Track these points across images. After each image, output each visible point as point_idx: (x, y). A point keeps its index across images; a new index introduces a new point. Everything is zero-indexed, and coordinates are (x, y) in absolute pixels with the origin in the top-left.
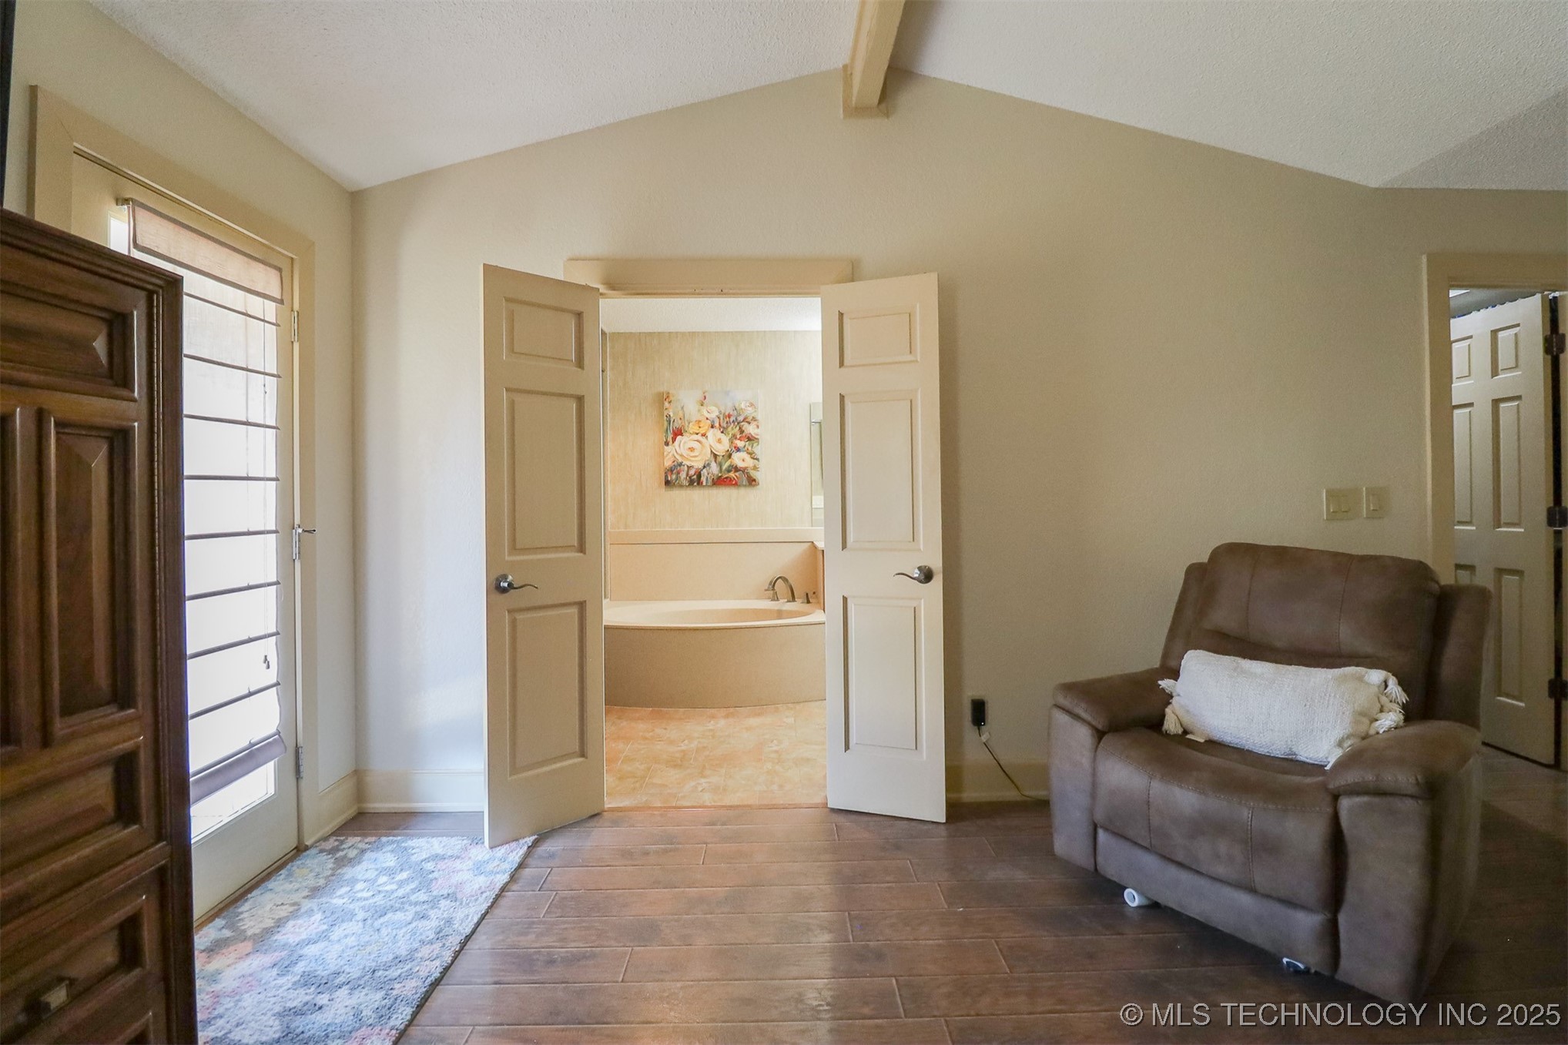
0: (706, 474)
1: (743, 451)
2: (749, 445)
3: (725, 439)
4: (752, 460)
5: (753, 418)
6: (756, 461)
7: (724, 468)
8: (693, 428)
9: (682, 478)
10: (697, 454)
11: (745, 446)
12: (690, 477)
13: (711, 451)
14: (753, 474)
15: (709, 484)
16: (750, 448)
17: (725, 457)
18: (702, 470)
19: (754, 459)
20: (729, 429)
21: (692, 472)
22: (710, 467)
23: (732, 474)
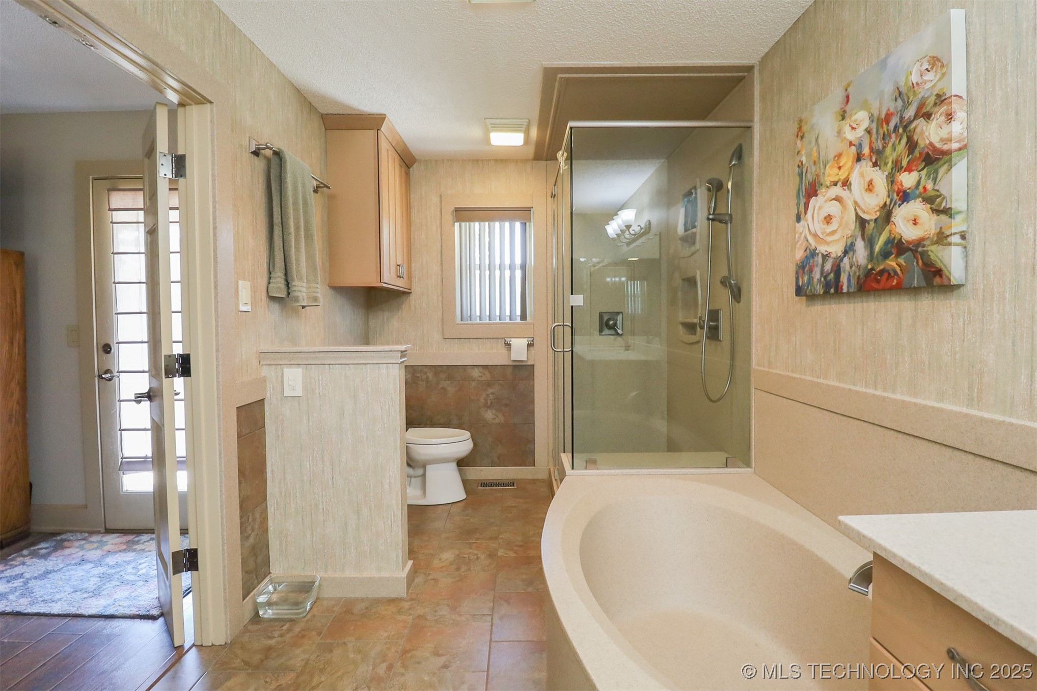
0: (848, 267)
1: (915, 198)
2: (928, 176)
3: (879, 178)
4: (935, 217)
5: (938, 96)
6: (943, 217)
7: (877, 248)
8: (831, 174)
9: (815, 280)
10: (835, 228)
11: (919, 183)
12: (825, 278)
13: (857, 214)
14: (936, 253)
15: (852, 290)
16: (930, 186)
17: (880, 221)
18: (842, 260)
19: (937, 211)
20: (888, 150)
21: (828, 266)
22: (854, 251)
23: (892, 263)
